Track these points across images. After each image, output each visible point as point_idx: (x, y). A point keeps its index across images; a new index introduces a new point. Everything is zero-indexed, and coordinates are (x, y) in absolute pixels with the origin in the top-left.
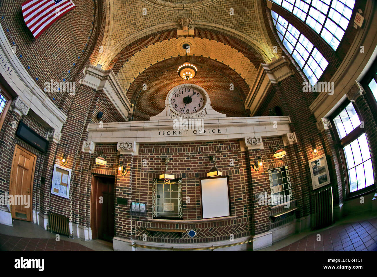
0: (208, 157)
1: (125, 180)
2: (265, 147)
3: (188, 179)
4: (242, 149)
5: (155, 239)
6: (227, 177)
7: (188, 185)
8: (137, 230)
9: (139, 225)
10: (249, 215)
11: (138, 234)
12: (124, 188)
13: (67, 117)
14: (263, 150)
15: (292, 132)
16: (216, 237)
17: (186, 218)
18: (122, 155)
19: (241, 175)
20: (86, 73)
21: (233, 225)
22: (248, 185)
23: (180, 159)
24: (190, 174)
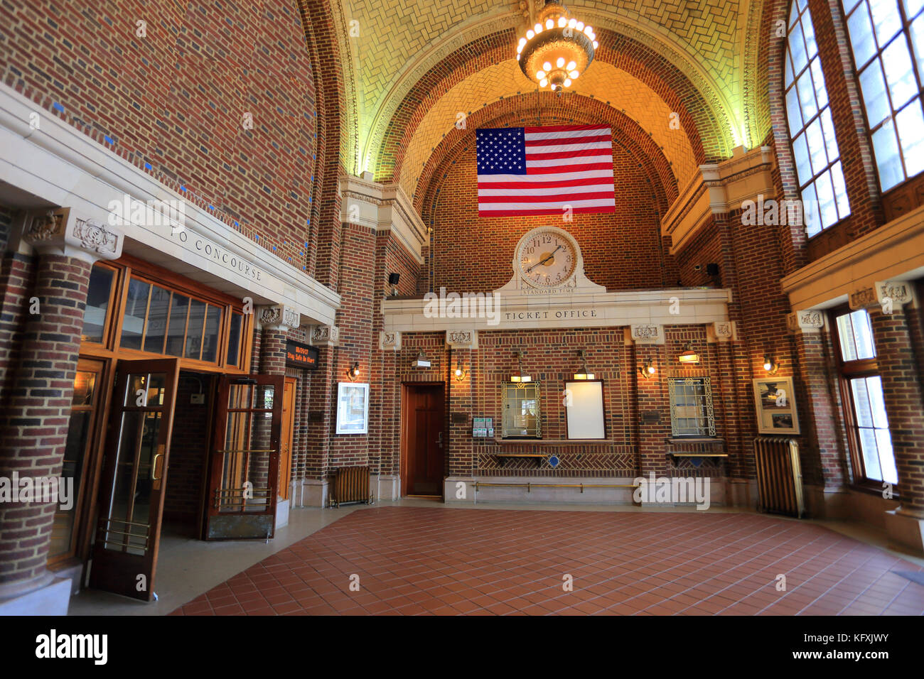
0: (576, 351)
1: (463, 387)
2: (667, 342)
3: (548, 382)
4: (627, 342)
5: (505, 471)
6: (602, 381)
7: (548, 390)
8: (480, 461)
9: (483, 452)
10: (633, 443)
11: (480, 466)
12: (463, 398)
13: (340, 297)
14: (662, 346)
15: (730, 320)
16: (587, 470)
17: (546, 436)
18: (454, 350)
19: (623, 381)
20: (345, 196)
21: (610, 454)
22: (632, 396)
23: (537, 352)
24: (551, 374)
